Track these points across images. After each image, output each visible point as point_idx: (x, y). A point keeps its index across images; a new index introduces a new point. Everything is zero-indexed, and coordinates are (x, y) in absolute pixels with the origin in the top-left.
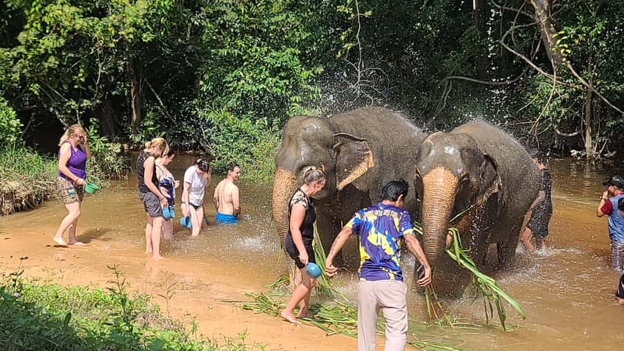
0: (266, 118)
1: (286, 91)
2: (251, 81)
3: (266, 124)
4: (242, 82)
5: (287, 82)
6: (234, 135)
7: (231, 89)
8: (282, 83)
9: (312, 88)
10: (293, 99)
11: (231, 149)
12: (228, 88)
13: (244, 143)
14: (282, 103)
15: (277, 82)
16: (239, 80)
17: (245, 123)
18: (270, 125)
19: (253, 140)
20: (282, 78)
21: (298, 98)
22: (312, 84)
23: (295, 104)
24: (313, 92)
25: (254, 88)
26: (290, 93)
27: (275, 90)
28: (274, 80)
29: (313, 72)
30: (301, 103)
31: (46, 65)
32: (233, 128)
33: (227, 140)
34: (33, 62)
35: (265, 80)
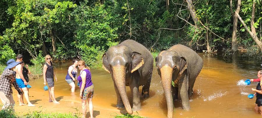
0: (99, 46)
1: (106, 37)
2: (93, 34)
3: (100, 48)
4: (91, 34)
5: (106, 33)
6: (89, 53)
7: (87, 37)
8: (104, 34)
9: (114, 35)
10: (108, 39)
11: (89, 58)
12: (85, 37)
13: (93, 56)
14: (105, 41)
15: (103, 34)
16: (89, 34)
17: (92, 49)
18: (101, 49)
19: (96, 54)
20: (104, 33)
21: (110, 39)
22: (114, 34)
23: (109, 41)
24: (115, 37)
25: (95, 37)
26: (107, 37)
27: (102, 36)
28: (101, 33)
29: (114, 30)
30: (111, 41)
31: (23, 33)
32: (89, 50)
33: (87, 55)
34: (18, 33)
35: (98, 33)
